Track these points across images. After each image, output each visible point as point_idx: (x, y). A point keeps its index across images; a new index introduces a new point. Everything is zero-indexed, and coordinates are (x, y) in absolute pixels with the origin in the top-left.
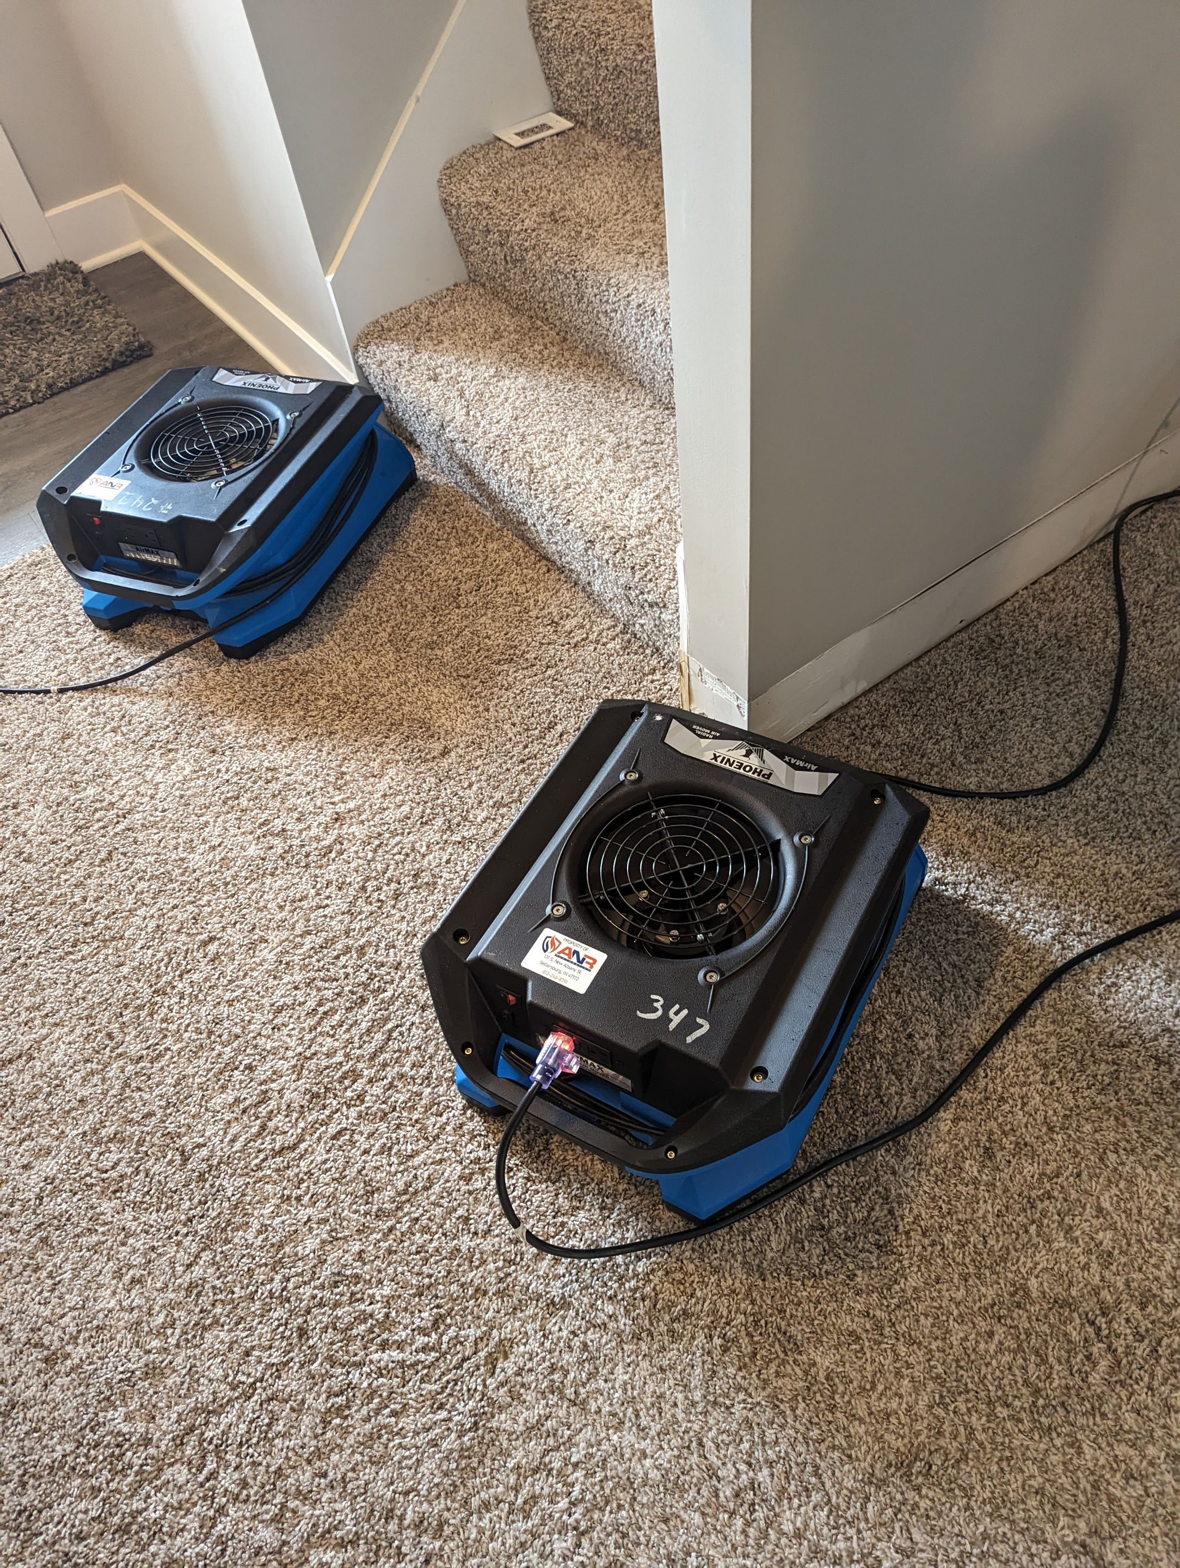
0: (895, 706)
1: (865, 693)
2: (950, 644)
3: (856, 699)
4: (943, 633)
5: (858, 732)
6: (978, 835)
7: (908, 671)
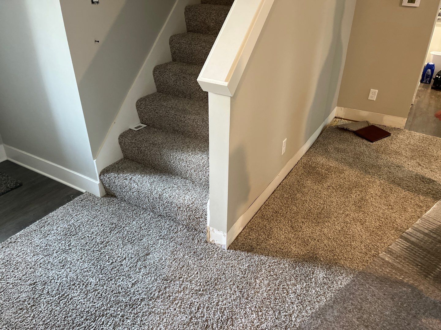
0: (250, 231)
1: (243, 230)
2: (255, 217)
3: (242, 231)
4: (253, 216)
5: (246, 238)
6: (277, 252)
7: (249, 224)
